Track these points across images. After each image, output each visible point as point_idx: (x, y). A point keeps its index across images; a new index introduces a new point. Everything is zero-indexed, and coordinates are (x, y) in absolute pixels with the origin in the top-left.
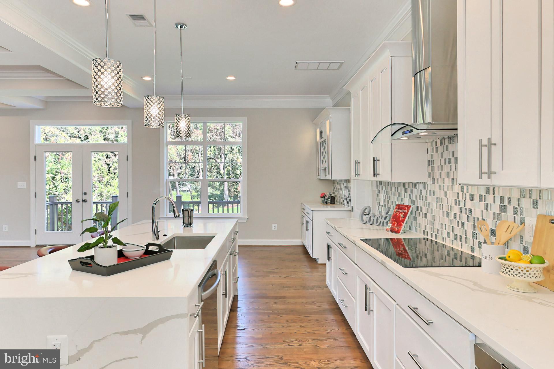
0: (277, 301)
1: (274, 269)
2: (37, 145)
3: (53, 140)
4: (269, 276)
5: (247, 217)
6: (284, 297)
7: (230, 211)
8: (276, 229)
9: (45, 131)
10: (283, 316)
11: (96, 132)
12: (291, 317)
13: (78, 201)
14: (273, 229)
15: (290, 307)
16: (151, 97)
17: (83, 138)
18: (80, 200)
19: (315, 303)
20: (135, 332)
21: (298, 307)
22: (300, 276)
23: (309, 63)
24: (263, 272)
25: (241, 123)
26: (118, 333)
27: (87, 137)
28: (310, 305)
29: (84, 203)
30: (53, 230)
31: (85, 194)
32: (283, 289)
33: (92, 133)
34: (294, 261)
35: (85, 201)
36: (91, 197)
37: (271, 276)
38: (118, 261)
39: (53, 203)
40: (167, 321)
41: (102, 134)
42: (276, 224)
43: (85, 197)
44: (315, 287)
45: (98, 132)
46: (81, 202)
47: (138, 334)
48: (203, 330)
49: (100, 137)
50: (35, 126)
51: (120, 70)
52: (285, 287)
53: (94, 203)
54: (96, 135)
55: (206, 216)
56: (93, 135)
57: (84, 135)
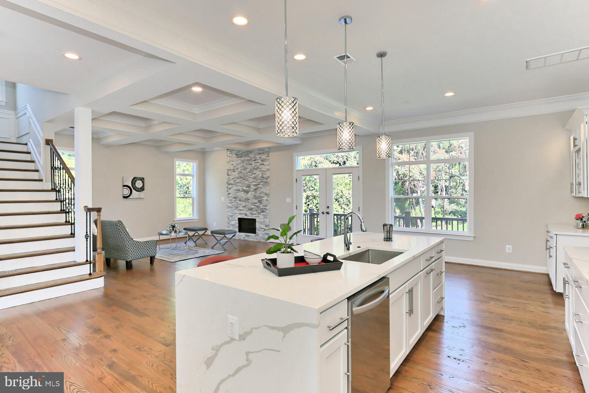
0: (490, 333)
1: (498, 296)
2: (297, 171)
3: (320, 166)
4: (490, 302)
5: (474, 236)
6: (501, 331)
7: (455, 228)
8: (511, 251)
9: (315, 160)
10: (491, 352)
11: (351, 158)
12: (502, 356)
13: (323, 213)
14: (507, 251)
15: (504, 343)
16: (342, 124)
17: (342, 164)
18: (325, 212)
19: (544, 348)
20: (278, 329)
21: (516, 347)
22: (532, 310)
23: (545, 58)
24: (484, 297)
25: (468, 138)
26: (267, 326)
27: (344, 163)
28: (534, 348)
29: (327, 214)
30: (312, 234)
31: (328, 207)
32: (502, 321)
33: (348, 159)
34: (529, 291)
35: (328, 213)
36: (332, 210)
37: (492, 303)
38: (295, 265)
39: (311, 213)
40: (301, 327)
41: (355, 159)
42: (510, 246)
43: (328, 210)
44: (550, 327)
45: (353, 158)
46: (325, 214)
47: (281, 331)
48: (350, 344)
49: (354, 162)
50: (296, 157)
51: (296, 103)
52: (504, 318)
53: (335, 215)
54: (351, 161)
55: (429, 232)
56: (349, 161)
57: (342, 161)
